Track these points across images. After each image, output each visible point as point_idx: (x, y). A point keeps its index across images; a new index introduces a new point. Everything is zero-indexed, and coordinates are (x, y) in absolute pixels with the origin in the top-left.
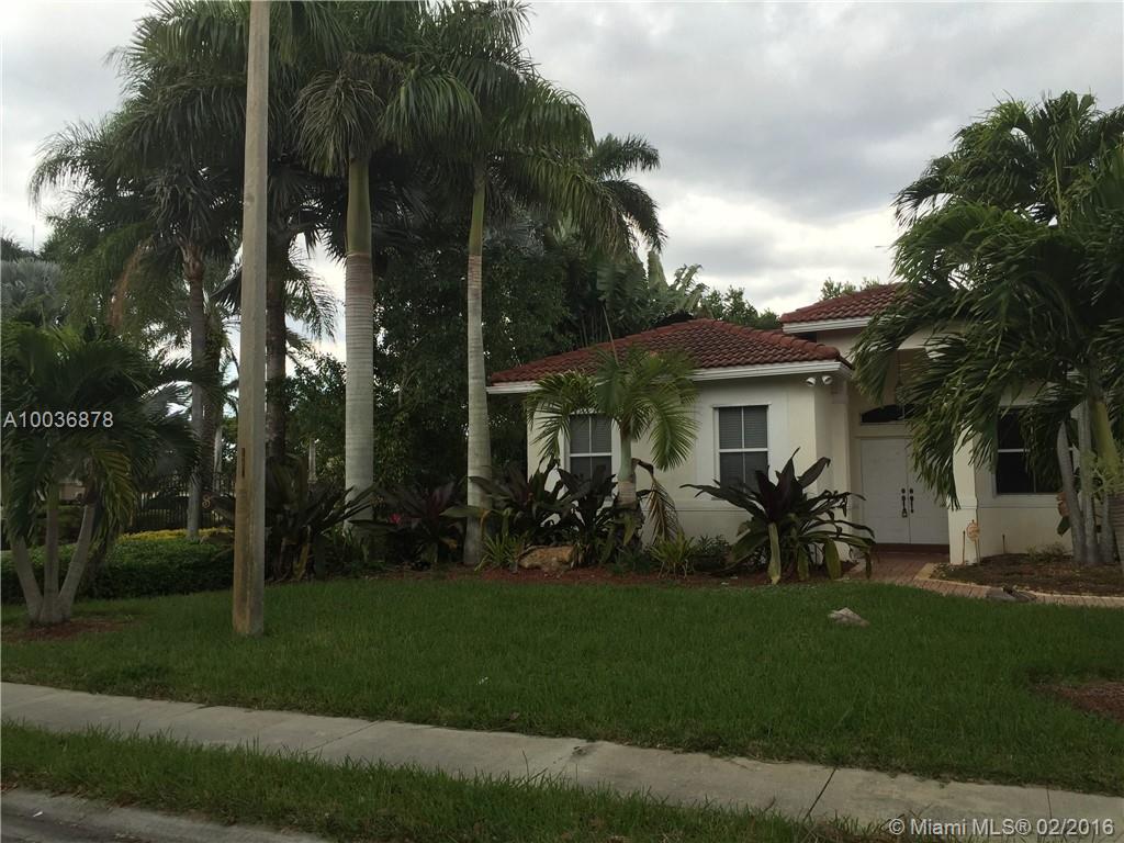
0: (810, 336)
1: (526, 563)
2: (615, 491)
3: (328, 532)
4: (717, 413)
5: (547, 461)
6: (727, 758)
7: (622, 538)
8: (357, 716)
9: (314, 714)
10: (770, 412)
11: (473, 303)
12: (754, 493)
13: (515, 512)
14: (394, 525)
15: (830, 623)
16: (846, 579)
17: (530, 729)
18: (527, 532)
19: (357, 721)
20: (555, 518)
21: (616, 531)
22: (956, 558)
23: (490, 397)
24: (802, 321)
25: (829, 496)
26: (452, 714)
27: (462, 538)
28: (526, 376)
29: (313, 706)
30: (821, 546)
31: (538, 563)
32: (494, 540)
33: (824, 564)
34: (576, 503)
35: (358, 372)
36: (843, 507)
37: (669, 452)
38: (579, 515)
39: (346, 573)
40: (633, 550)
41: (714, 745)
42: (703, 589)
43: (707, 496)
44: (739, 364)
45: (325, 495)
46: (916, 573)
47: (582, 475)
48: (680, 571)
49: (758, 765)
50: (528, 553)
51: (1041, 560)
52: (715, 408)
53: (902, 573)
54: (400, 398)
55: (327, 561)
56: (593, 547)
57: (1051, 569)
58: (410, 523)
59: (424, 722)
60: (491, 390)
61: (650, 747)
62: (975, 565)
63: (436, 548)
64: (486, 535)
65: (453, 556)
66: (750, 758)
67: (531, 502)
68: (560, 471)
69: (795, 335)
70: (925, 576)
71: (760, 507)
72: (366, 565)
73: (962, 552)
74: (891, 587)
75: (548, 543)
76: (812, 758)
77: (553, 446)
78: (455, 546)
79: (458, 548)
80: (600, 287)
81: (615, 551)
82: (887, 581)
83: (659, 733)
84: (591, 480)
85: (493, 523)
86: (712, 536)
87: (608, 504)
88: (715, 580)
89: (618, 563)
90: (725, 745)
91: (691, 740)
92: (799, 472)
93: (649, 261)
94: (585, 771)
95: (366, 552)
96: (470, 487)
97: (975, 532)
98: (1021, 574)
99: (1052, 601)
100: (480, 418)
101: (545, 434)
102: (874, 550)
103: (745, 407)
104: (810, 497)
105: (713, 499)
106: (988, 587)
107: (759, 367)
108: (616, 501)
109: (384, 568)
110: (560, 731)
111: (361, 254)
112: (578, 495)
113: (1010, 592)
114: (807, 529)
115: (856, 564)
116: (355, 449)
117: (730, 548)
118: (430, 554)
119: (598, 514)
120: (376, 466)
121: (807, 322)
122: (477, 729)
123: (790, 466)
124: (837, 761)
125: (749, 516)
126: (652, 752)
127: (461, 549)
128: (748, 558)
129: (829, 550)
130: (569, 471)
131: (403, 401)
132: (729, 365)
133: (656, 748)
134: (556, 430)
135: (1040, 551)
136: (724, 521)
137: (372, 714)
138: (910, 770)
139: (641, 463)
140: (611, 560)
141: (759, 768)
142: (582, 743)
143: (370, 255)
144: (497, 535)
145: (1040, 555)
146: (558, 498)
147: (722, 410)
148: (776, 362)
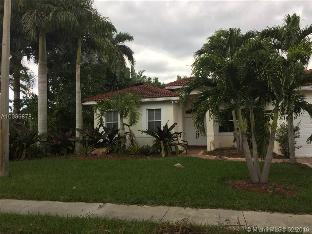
0: (173, 90)
1: (93, 153)
2: (119, 132)
3: (33, 145)
4: (147, 111)
5: (99, 124)
6: (142, 206)
7: (120, 146)
8: (35, 200)
9: (21, 200)
10: (162, 110)
11: (78, 78)
12: (157, 132)
13: (90, 138)
14: (53, 143)
15: (174, 167)
16: (180, 155)
17: (87, 201)
18: (93, 144)
19: (34, 201)
20: (102, 140)
21: (119, 144)
22: (209, 149)
23: (83, 106)
24: (171, 86)
25: (177, 133)
26: (64, 198)
27: (74, 147)
28: (94, 100)
29: (21, 197)
30: (174, 147)
31: (96, 153)
32: (84, 147)
33: (175, 152)
34: (108, 136)
35: (42, 98)
36: (180, 136)
37: (133, 122)
38: (108, 139)
39: (38, 158)
40: (123, 149)
41: (139, 202)
42: (142, 159)
43: (144, 134)
44: (153, 97)
45: (31, 134)
46: (198, 153)
47: (109, 128)
48: (136, 154)
49: (149, 207)
50: (93, 150)
51: (229, 149)
52: (147, 109)
53: (195, 154)
54: (56, 106)
55: (32, 154)
56: (112, 148)
57: (231, 151)
58: (58, 142)
59: (55, 201)
60: (83, 104)
61: (121, 204)
62: (213, 151)
63: (66, 149)
64: (81, 145)
65: (71, 152)
66: (148, 205)
67: (94, 136)
68: (103, 127)
69: (168, 90)
70: (200, 154)
71: (159, 136)
72: (44, 155)
73: (210, 148)
74: (191, 157)
75: (99, 147)
76: (164, 204)
77: (101, 120)
78: (72, 148)
79: (72, 149)
80: (117, 75)
81: (118, 149)
82: (190, 156)
83: (124, 200)
84: (112, 129)
85: (83, 142)
86: (145, 144)
87: (117, 136)
88: (146, 157)
89: (119, 152)
90: (141, 202)
91: (132, 201)
92: (169, 127)
93: (131, 68)
94: (101, 212)
95: (44, 151)
96: (76, 131)
97: (213, 142)
98: (224, 153)
99: (231, 160)
100: (80, 112)
101: (98, 117)
102: (188, 147)
103: (155, 109)
104: (172, 133)
105: (146, 134)
106: (215, 157)
107: (159, 98)
108: (119, 135)
109: (50, 156)
110: (96, 201)
111: (43, 63)
112: (108, 134)
113: (220, 158)
114: (171, 142)
115: (184, 151)
116: (41, 121)
117: (150, 148)
118: (64, 151)
119: (114, 139)
120: (48, 125)
121: (172, 86)
122: (71, 202)
123: (167, 125)
124: (171, 205)
125: (156, 139)
126: (121, 205)
127: (74, 150)
128: (155, 150)
129: (176, 148)
130: (106, 127)
131: (57, 107)
132: (151, 98)
133: (122, 204)
134: (102, 115)
135: (229, 147)
136: (149, 140)
137: (39, 199)
138: (189, 206)
139: (126, 125)
140: (117, 152)
141: (150, 208)
142: (101, 204)
143: (46, 63)
144: (84, 145)
145: (229, 148)
146: (103, 134)
147: (149, 110)
148: (163, 97)
